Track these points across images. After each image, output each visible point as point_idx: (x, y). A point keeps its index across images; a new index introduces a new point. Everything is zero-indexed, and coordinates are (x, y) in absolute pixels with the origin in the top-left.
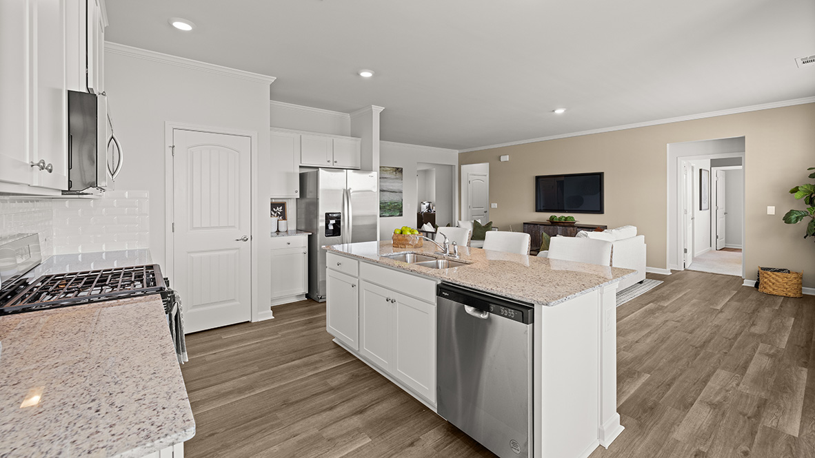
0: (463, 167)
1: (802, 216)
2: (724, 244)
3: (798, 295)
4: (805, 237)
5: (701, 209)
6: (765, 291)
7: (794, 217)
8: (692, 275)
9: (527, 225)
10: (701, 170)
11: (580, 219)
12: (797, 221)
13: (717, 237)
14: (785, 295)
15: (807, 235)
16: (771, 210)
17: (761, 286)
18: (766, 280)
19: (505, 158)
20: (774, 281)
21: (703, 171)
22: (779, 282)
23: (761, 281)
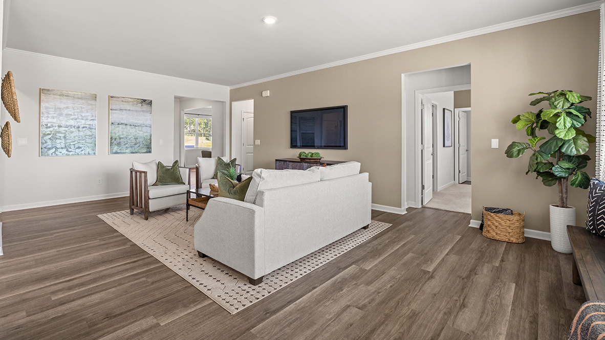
0: (234, 104)
1: (524, 149)
2: (466, 177)
3: (520, 241)
4: (527, 173)
5: (444, 146)
6: (489, 235)
7: (515, 150)
8: (428, 213)
9: (278, 162)
10: (444, 109)
11: (325, 154)
12: (518, 154)
13: (459, 172)
14: (507, 240)
15: (529, 171)
16: (495, 143)
17: (485, 230)
18: (489, 223)
19: (267, 93)
20: (497, 224)
21: (446, 111)
22: (502, 225)
23: (485, 224)
